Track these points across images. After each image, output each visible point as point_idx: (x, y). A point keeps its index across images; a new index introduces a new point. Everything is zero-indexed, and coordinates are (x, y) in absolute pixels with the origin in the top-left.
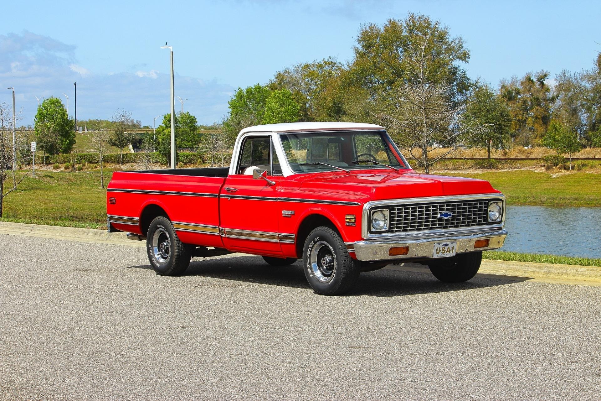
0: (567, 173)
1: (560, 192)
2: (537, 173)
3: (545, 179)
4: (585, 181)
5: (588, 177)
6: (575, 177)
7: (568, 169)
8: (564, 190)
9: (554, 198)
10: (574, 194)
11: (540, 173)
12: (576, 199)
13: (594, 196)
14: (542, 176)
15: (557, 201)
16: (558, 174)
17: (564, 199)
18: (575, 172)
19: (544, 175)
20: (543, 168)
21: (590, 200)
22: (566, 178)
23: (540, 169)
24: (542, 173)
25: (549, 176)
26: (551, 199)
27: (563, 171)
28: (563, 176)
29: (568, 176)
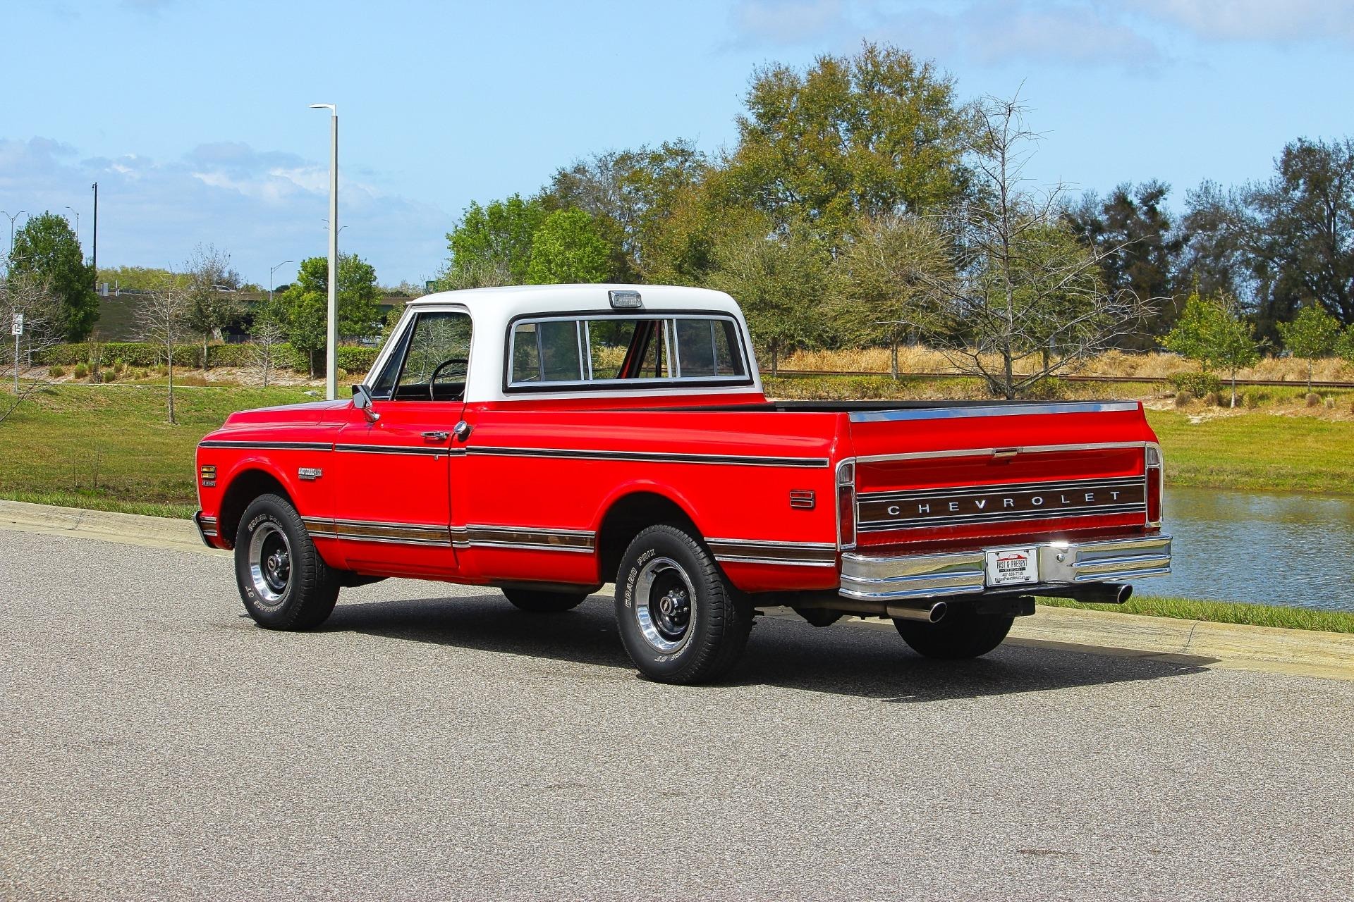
0: (1226, 413)
1: (1210, 457)
2: (1155, 412)
3: (1175, 426)
4: (1268, 433)
5: (1273, 424)
6: (1243, 422)
7: (1228, 405)
8: (1219, 451)
9: (1196, 471)
10: (1243, 461)
11: (1164, 412)
12: (1247, 474)
13: (1288, 468)
14: (1165, 418)
15: (1205, 478)
16: (1203, 414)
17: (1220, 472)
18: (1242, 412)
19: (1173, 418)
20: (1169, 401)
21: (1279, 476)
22: (1223, 426)
23: (1162, 402)
24: (1167, 412)
25: (1185, 419)
26: (1189, 471)
27: (1216, 408)
28: (1216, 421)
29: (1227, 420)
